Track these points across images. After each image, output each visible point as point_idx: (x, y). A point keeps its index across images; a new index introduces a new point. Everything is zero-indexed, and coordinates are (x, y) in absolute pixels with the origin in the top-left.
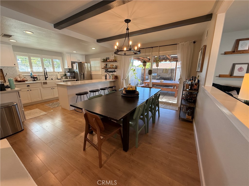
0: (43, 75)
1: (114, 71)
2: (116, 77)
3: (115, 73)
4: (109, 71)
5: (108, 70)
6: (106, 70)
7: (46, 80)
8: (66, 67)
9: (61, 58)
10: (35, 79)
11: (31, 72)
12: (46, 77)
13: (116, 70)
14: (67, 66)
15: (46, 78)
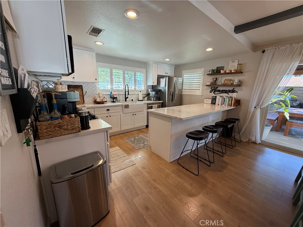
0: (123, 94)
1: (233, 91)
2: (238, 102)
3: (234, 95)
4: (219, 91)
5: (217, 88)
6: (213, 88)
7: (126, 101)
8: (150, 83)
9: (144, 70)
10: (115, 100)
11: (111, 90)
12: (127, 96)
13: (236, 89)
14: (152, 81)
15: (126, 98)
